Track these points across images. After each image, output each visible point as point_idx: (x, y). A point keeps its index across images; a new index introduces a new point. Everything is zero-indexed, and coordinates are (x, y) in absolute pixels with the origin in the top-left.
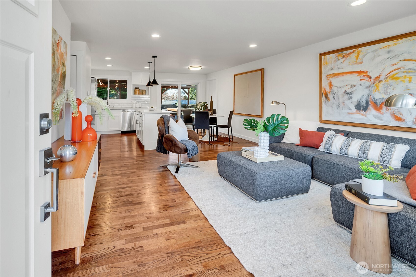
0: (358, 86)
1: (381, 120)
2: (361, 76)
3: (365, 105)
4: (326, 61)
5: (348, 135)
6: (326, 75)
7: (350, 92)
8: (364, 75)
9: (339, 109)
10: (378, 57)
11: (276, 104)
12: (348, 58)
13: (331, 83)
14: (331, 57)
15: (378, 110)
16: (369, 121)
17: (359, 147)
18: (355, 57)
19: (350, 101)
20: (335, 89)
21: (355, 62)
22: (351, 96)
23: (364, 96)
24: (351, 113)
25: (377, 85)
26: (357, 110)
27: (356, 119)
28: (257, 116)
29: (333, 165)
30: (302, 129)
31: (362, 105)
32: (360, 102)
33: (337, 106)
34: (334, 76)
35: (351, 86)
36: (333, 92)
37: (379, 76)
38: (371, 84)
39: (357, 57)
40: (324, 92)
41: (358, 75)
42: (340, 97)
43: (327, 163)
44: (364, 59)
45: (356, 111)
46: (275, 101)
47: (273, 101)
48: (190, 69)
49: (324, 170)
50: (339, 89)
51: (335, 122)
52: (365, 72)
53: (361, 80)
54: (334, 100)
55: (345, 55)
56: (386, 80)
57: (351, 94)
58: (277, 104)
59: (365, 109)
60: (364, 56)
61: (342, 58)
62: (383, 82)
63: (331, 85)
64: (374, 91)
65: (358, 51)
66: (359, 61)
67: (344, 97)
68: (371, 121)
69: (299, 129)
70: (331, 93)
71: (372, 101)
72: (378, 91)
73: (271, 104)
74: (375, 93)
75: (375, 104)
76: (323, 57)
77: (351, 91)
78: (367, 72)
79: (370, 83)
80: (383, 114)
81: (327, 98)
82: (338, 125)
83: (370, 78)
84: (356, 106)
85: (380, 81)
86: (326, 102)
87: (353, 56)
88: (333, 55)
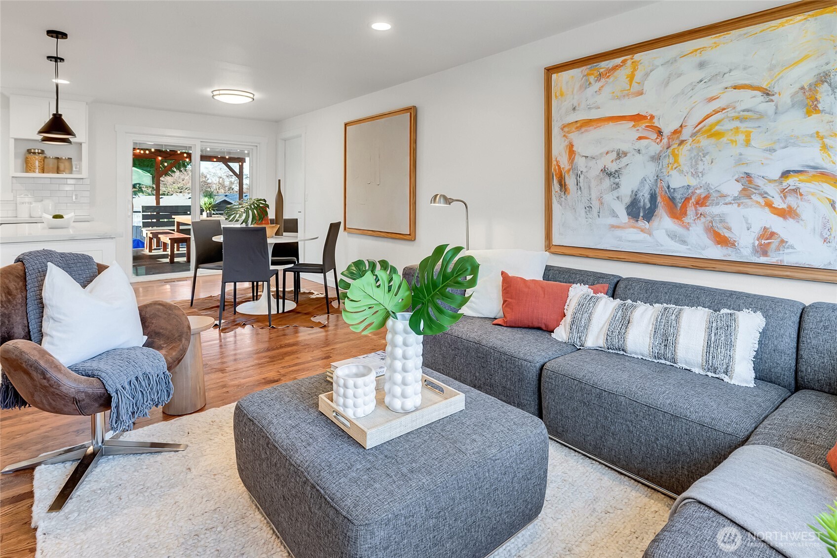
0: (633, 155)
1: (684, 242)
2: (640, 129)
3: (648, 205)
4: (561, 89)
5: (617, 289)
6: (560, 124)
7: (616, 171)
8: (647, 127)
9: (591, 216)
10: (678, 77)
11: (444, 204)
12: (611, 79)
13: (572, 146)
14: (572, 77)
15: (677, 218)
16: (658, 248)
17: (651, 328)
18: (627, 78)
19: (616, 193)
20: (580, 162)
21: (628, 90)
22: (617, 180)
23: (645, 180)
24: (618, 227)
25: (676, 151)
26: (630, 217)
27: (630, 241)
28: (401, 236)
29: (599, 396)
30: (510, 275)
31: (642, 204)
32: (638, 196)
33: (585, 208)
34: (579, 128)
35: (618, 154)
36: (576, 171)
37: (680, 129)
38: (662, 149)
39: (631, 77)
40: (556, 171)
41: (634, 126)
42: (593, 184)
43: (581, 389)
44: (646, 82)
45: (629, 221)
46: (441, 195)
47: (438, 195)
48: (215, 97)
49: (574, 410)
50: (592, 163)
51: (582, 249)
52: (649, 118)
53: (640, 138)
54: (580, 192)
55: (604, 73)
56: (694, 138)
57: (617, 176)
58: (446, 204)
59: (649, 215)
60: (647, 75)
61: (596, 79)
62: (688, 145)
63: (571, 151)
64: (668, 167)
65: (633, 61)
66: (635, 87)
67: (601, 183)
68: (662, 245)
69: (503, 273)
70: (571, 172)
71: (663, 193)
72: (677, 167)
73: (431, 203)
74: (670, 173)
75: (671, 203)
76: (554, 76)
77: (617, 169)
78: (652, 117)
79: (660, 146)
80: (688, 229)
81: (563, 185)
82: (587, 257)
83: (660, 133)
84: (627, 208)
85: (682, 142)
86: (560, 197)
87: (622, 74)
88: (576, 73)
